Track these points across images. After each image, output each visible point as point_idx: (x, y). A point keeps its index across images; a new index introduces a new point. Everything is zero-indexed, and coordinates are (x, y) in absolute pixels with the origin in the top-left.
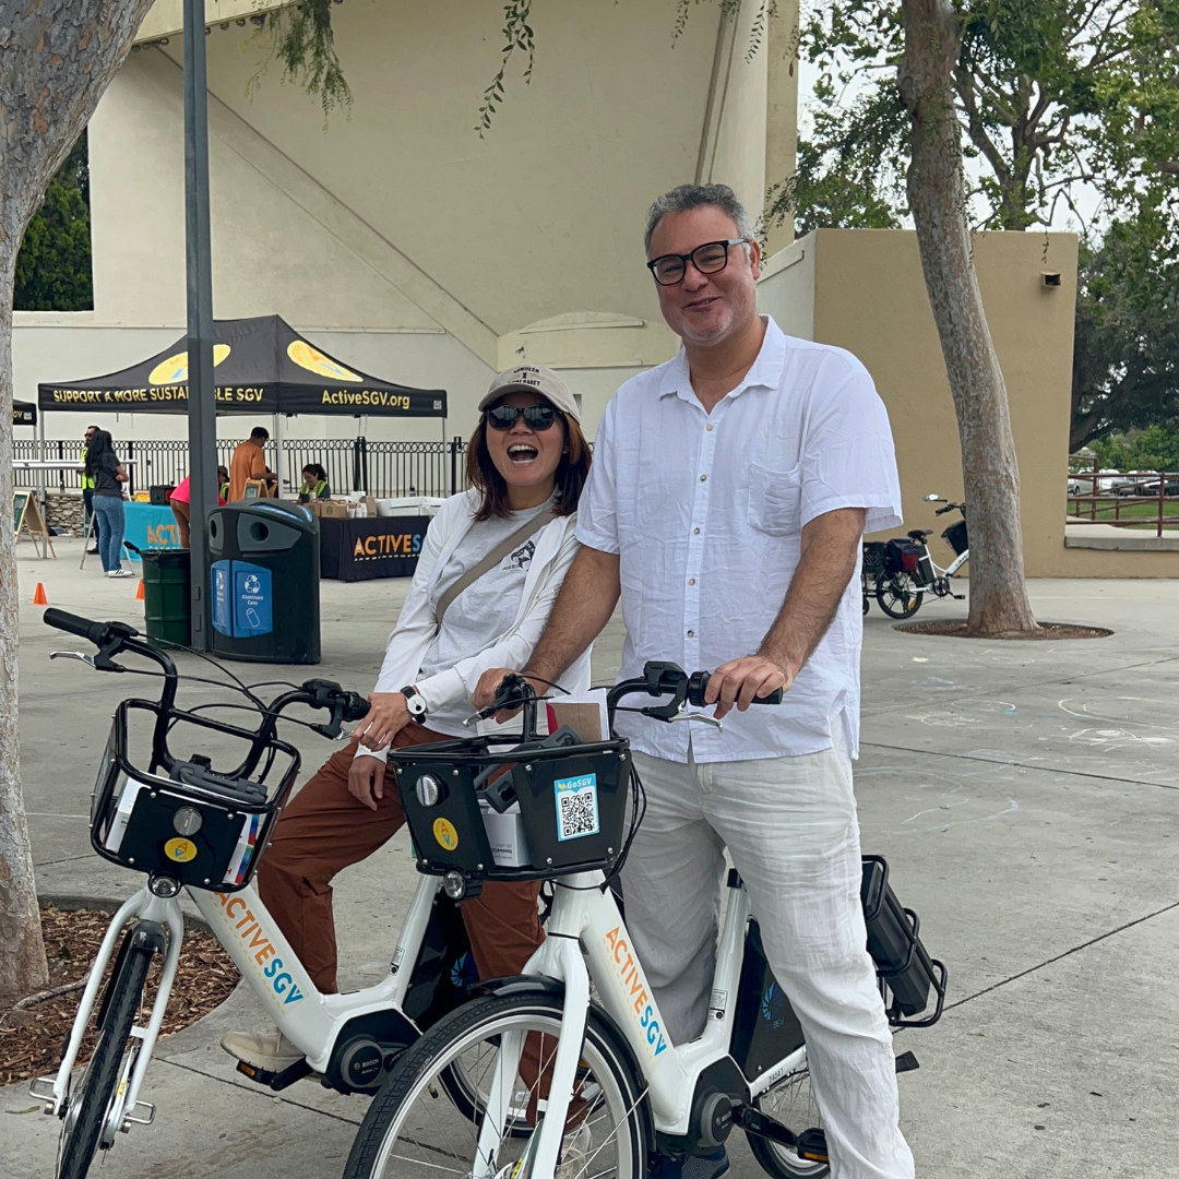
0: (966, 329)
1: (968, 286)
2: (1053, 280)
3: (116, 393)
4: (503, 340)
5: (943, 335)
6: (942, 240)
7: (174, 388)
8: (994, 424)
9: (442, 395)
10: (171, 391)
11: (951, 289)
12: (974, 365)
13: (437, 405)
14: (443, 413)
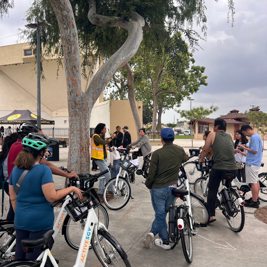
0: (136, 114)
1: (136, 109)
2: (140, 107)
3: (2, 122)
4: (53, 112)
5: (133, 115)
6: (133, 103)
7: (13, 121)
8: (140, 126)
9: (54, 121)
10: (12, 121)
11: (134, 109)
12: (138, 119)
13: (53, 123)
14: (54, 124)
